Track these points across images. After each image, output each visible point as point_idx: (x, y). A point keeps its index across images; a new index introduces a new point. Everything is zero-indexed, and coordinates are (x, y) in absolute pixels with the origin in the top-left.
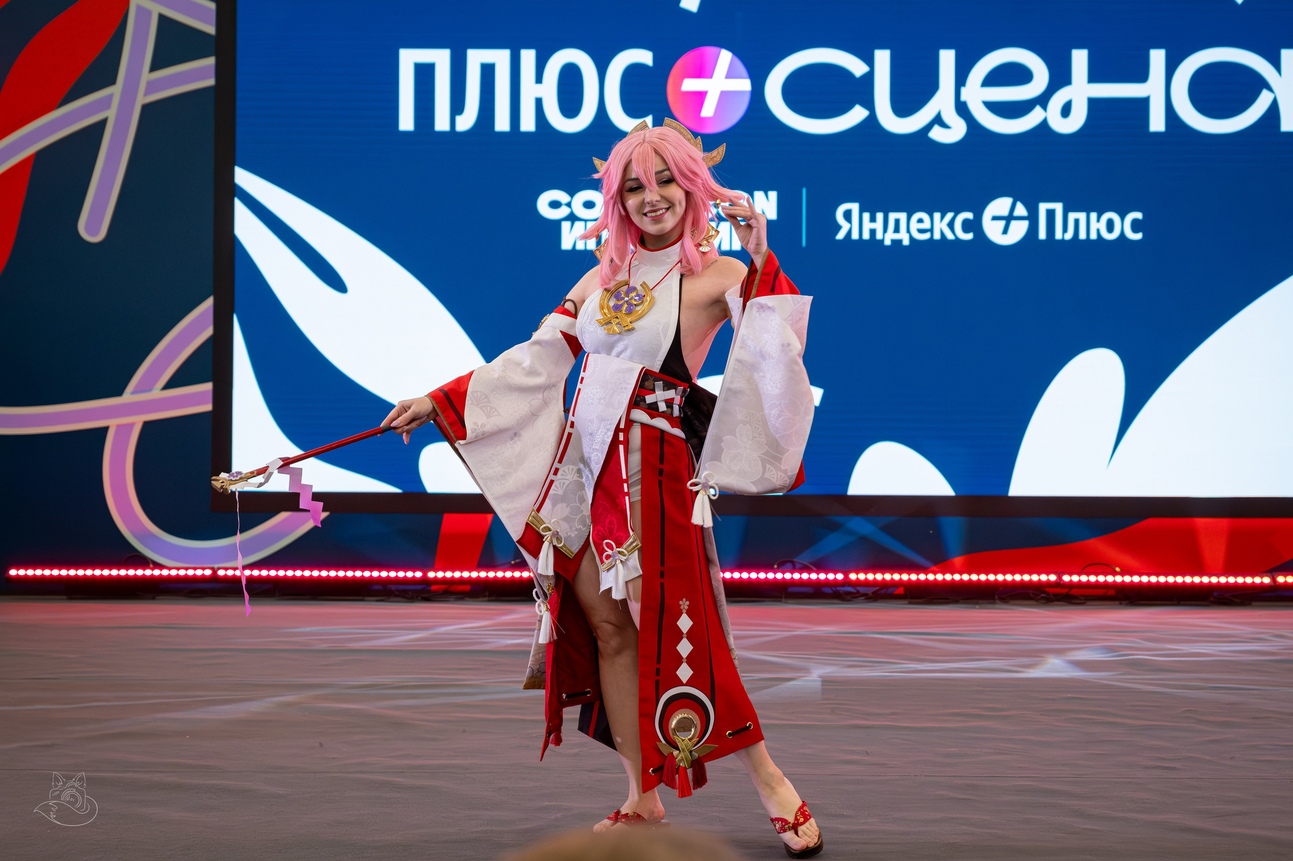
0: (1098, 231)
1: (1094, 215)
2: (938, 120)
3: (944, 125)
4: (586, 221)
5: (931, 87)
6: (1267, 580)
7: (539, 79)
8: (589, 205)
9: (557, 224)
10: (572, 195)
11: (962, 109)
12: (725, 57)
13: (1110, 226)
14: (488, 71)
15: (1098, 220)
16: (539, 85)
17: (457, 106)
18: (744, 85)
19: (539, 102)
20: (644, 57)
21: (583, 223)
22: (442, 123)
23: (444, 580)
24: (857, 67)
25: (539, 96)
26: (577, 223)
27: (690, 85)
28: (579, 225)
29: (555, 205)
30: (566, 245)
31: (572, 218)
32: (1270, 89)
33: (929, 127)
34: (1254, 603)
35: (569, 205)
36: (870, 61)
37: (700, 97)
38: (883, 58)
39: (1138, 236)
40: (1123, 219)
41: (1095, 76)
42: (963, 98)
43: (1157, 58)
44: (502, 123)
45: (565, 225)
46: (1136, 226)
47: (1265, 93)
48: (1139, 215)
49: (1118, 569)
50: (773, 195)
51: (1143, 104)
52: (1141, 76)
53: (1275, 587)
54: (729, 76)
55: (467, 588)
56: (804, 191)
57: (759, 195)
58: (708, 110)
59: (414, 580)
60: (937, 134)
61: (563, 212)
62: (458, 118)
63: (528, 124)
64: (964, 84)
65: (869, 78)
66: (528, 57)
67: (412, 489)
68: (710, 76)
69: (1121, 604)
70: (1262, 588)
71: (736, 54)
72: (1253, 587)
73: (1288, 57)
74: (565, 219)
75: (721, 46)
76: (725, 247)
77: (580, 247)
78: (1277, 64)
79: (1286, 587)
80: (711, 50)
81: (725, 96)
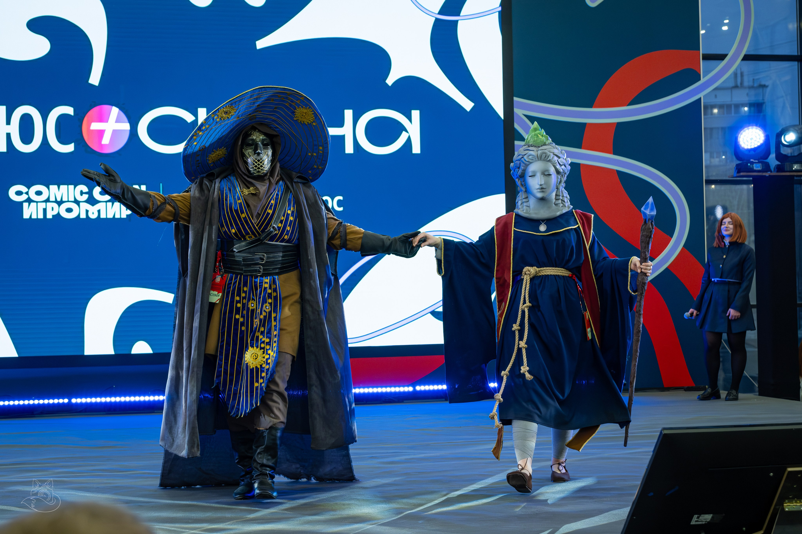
4: (37, 202)
6: (411, 389)
7: (8, 123)
8: (39, 193)
9: (21, 204)
10: (29, 188)
12: (115, 111)
16: (8, 126)
18: (126, 126)
19: (8, 135)
20: (69, 110)
21: (35, 203)
24: (189, 118)
25: (8, 132)
26: (32, 204)
27: (95, 126)
28: (33, 204)
29: (19, 193)
30: (26, 216)
31: (29, 201)
32: (407, 131)
34: (405, 401)
35: (27, 193)
36: (195, 114)
37: (101, 133)
38: (202, 112)
39: (341, 209)
40: (333, 200)
43: (348, 114)
45: (25, 205)
46: (340, 203)
47: (404, 132)
48: (341, 198)
51: (342, 138)
52: (341, 124)
53: (415, 392)
54: (118, 121)
56: (161, 184)
58: (106, 140)
61: (24, 197)
68: (107, 122)
70: (409, 393)
71: (121, 109)
72: (404, 393)
73: (416, 114)
74: (25, 201)
75: (112, 105)
76: (117, 216)
77: (34, 217)
78: (409, 118)
79: (421, 392)
80: (106, 107)
81: (115, 133)
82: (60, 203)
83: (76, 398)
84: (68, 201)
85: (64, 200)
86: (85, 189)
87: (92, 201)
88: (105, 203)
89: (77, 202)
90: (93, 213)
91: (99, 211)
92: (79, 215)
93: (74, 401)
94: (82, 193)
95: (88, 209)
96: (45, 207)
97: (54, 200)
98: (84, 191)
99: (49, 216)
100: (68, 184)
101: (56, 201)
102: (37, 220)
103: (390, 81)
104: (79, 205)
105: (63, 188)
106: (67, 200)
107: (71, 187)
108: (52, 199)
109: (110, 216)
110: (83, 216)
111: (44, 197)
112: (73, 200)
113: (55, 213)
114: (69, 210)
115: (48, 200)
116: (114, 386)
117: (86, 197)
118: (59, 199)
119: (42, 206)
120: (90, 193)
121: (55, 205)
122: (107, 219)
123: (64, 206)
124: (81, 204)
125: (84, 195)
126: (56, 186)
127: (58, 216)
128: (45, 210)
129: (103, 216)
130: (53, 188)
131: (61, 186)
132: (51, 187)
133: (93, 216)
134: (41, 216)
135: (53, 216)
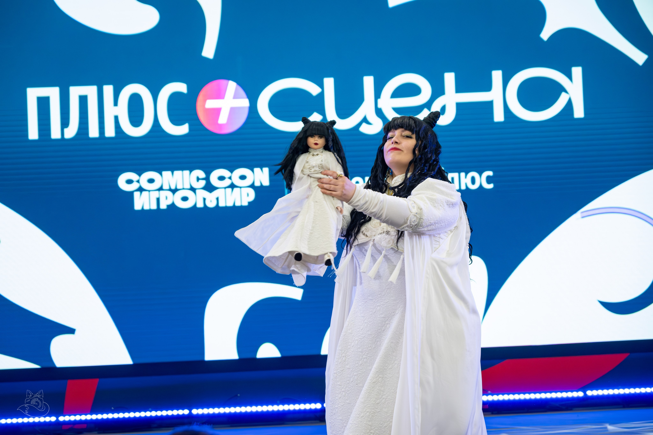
0: (466, 184)
1: (463, 174)
2: (365, 120)
3: (368, 123)
4: (149, 191)
5: (360, 100)
6: (580, 394)
7: (116, 104)
8: (151, 181)
9: (131, 194)
10: (140, 175)
11: (379, 113)
12: (232, 86)
13: (473, 181)
14: (83, 100)
15: (466, 177)
16: (116, 107)
17: (65, 123)
18: (245, 103)
19: (116, 118)
20: (181, 87)
21: (147, 192)
22: (55, 134)
23: (70, 422)
24: (314, 89)
25: (116, 114)
27: (211, 104)
28: (145, 194)
29: (129, 182)
30: (137, 206)
31: (141, 190)
32: (566, 92)
33: (360, 124)
35: (138, 181)
36: (321, 85)
37: (217, 111)
38: (329, 83)
39: (491, 186)
40: (480, 176)
41: (459, 89)
42: (379, 106)
43: (497, 76)
44: (94, 132)
45: (137, 194)
46: (489, 180)
47: (563, 94)
48: (490, 173)
49: (489, 392)
50: (266, 170)
51: (489, 105)
52: (487, 87)
53: (586, 398)
54: (235, 97)
55: (84, 426)
57: (257, 170)
58: (223, 119)
59: (50, 423)
60: (365, 129)
61: (135, 186)
62: (66, 130)
63: (110, 132)
64: (379, 97)
65: (321, 95)
66: (108, 90)
67: (47, 365)
68: (223, 98)
69: (493, 414)
70: (578, 399)
71: (239, 84)
72: (573, 399)
73: (577, 72)
74: (137, 190)
75: (229, 79)
76: (238, 204)
77: (146, 208)
78: (569, 76)
79: (593, 397)
80: (223, 82)
81: (233, 110)
82: (174, 191)
83: (197, 409)
84: (183, 189)
85: (178, 188)
86: (201, 173)
87: (209, 188)
88: (224, 189)
89: (193, 189)
90: (211, 201)
91: (217, 199)
92: (195, 205)
93: (195, 412)
94: (198, 179)
95: (205, 197)
96: (158, 197)
97: (168, 188)
98: (200, 177)
99: (163, 206)
100: (182, 169)
101: (170, 190)
102: (150, 211)
103: (545, 35)
104: (195, 192)
105: (178, 173)
106: (181, 187)
107: (187, 172)
108: (166, 187)
109: (230, 204)
110: (200, 205)
111: (156, 185)
112: (189, 187)
113: (169, 202)
114: (185, 199)
115: (161, 189)
116: (239, 395)
117: (203, 183)
118: (173, 187)
119: (155, 195)
120: (207, 179)
121: (170, 193)
122: (226, 208)
123: (180, 194)
124: (197, 191)
125: (200, 181)
126: (169, 173)
127: (172, 206)
128: (158, 200)
129: (222, 204)
130: (167, 174)
131: (176, 172)
132: (164, 173)
133: (211, 204)
134: (154, 207)
135: (168, 206)
